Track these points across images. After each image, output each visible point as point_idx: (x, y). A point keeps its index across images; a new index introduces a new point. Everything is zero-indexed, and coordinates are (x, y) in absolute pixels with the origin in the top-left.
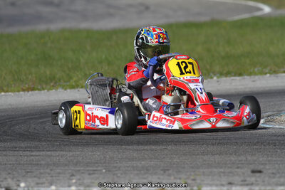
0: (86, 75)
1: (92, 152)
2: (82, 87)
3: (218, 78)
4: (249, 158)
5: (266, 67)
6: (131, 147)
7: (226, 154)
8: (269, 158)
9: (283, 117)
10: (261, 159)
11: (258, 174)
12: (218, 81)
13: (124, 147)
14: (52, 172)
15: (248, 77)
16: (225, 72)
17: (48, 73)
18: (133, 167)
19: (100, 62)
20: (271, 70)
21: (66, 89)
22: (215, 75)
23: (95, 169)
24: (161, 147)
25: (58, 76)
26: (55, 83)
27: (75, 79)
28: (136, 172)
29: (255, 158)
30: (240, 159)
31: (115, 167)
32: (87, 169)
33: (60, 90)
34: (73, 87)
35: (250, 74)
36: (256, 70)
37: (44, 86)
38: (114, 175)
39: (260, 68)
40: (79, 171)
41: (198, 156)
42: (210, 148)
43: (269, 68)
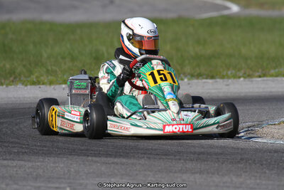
0: (48, 70)
2: (43, 84)
3: (189, 79)
4: (234, 179)
5: (239, 70)
7: (208, 173)
8: (258, 181)
9: (265, 129)
10: (248, 182)
12: (189, 84)
15: (221, 81)
16: (196, 74)
17: (8, 66)
19: (63, 58)
20: (245, 73)
21: (26, 85)
22: (186, 76)
24: (132, 161)
25: (18, 71)
26: (15, 78)
27: (36, 74)
29: (241, 180)
33: (20, 86)
34: (33, 83)
35: (223, 77)
36: (229, 73)
37: (3, 81)
39: (234, 72)
41: (176, 175)
42: (189, 165)
43: (242, 71)
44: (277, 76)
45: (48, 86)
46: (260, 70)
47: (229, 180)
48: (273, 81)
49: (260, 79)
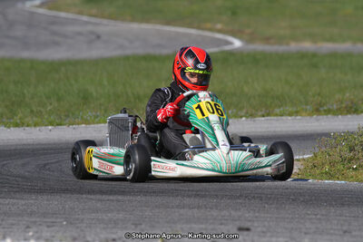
0: (32, 111)
1: (47, 200)
2: (28, 126)
4: (233, 213)
5: (241, 109)
6: (92, 197)
8: (257, 214)
11: (245, 233)
13: (84, 196)
14: (4, 223)
18: (98, 219)
19: (48, 98)
20: (247, 113)
21: (9, 127)
23: (54, 220)
28: (102, 226)
30: (223, 213)
31: (78, 219)
32: (45, 220)
34: (17, 125)
38: (78, 227)
39: (235, 111)
40: (35, 222)
43: (244, 111)
44: (282, 115)
45: (33, 128)
46: (264, 109)
47: (227, 214)
48: (277, 120)
49: (263, 119)
